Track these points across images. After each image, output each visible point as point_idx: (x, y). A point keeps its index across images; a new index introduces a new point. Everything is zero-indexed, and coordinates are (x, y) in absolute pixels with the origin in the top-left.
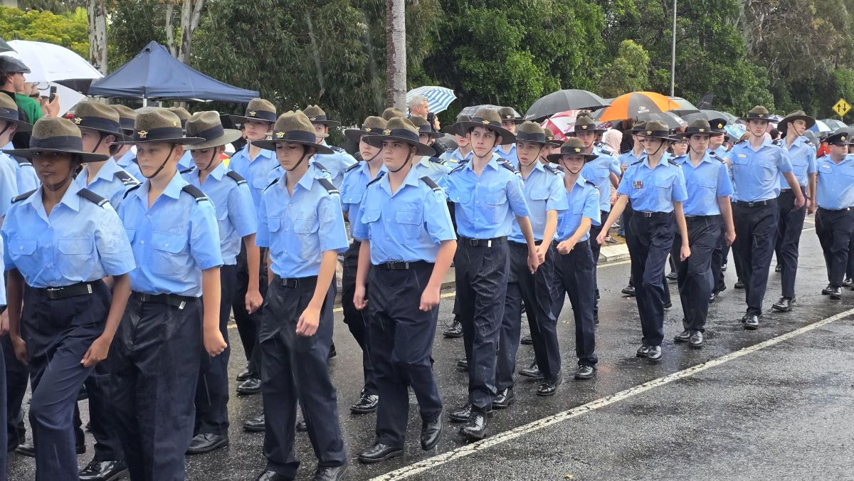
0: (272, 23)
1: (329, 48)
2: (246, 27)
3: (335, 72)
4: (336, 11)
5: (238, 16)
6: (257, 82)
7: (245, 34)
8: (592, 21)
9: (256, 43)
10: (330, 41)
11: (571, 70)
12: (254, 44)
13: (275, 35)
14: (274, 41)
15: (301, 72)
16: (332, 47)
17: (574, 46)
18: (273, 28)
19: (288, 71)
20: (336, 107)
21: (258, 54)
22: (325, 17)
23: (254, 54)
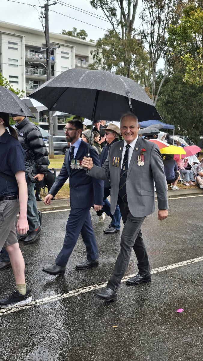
0: (179, 104)
1: (197, 111)
2: (170, 105)
3: (199, 119)
4: (200, 99)
5: (168, 102)
6: (173, 122)
7: (170, 107)
9: (173, 110)
10: (197, 109)
12: (172, 110)
13: (180, 108)
14: (179, 109)
15: (187, 119)
16: (198, 110)
18: (179, 105)
19: (183, 119)
20: (198, 130)
21: (174, 114)
22: (196, 101)
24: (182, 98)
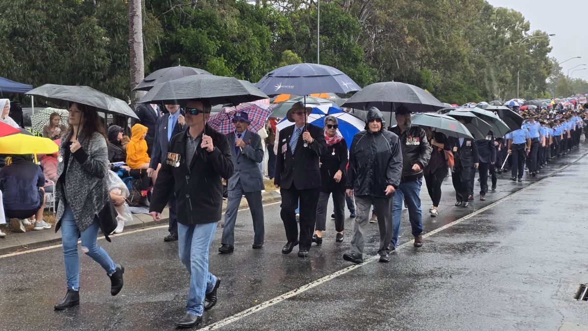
0: (41, 38)
2: (21, 40)
3: (87, 71)
4: (87, 29)
5: (15, 33)
6: (30, 78)
7: (20, 44)
8: (264, 37)
10: (82, 49)
11: (251, 70)
12: (27, 52)
13: (43, 45)
14: (42, 49)
16: (85, 54)
17: (253, 54)
18: (42, 41)
19: (53, 70)
21: (31, 59)
22: (78, 33)
23: (27, 59)
24: (48, 24)
